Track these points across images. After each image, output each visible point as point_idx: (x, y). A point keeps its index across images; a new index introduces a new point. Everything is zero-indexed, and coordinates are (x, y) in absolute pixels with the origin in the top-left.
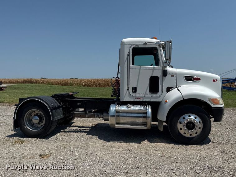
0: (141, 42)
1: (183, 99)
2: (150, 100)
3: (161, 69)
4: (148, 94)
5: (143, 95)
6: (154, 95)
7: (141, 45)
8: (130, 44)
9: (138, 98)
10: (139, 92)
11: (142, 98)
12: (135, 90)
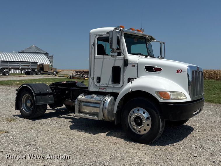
0: (104, 31)
1: (131, 91)
2: (113, 91)
3: (123, 58)
4: (111, 85)
5: (106, 86)
6: (116, 86)
7: (104, 34)
8: (95, 34)
9: (101, 89)
10: (103, 82)
11: (105, 89)
12: (99, 79)
